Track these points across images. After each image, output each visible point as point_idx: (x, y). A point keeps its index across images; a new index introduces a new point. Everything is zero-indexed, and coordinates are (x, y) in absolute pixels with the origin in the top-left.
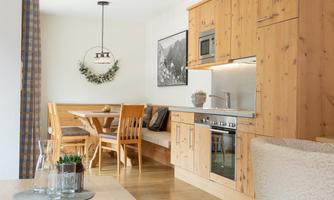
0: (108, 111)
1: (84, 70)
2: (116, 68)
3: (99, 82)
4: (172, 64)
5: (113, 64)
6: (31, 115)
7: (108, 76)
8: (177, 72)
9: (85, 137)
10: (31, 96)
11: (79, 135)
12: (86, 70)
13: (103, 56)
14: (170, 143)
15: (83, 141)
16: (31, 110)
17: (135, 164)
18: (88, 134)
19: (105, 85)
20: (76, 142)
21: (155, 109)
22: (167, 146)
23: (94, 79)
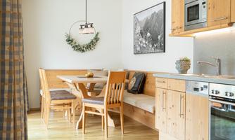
0: (91, 76)
1: (70, 41)
2: (97, 39)
3: (83, 51)
4: (149, 34)
5: (94, 36)
6: (10, 87)
7: (90, 46)
8: (154, 40)
9: (72, 101)
10: (10, 65)
11: (66, 99)
12: (72, 41)
13: (86, 27)
14: (154, 108)
15: (70, 104)
16: (10, 81)
17: (117, 125)
18: (75, 98)
19: (88, 54)
20: (64, 105)
21: (132, 74)
22: (152, 111)
23: (78, 48)
